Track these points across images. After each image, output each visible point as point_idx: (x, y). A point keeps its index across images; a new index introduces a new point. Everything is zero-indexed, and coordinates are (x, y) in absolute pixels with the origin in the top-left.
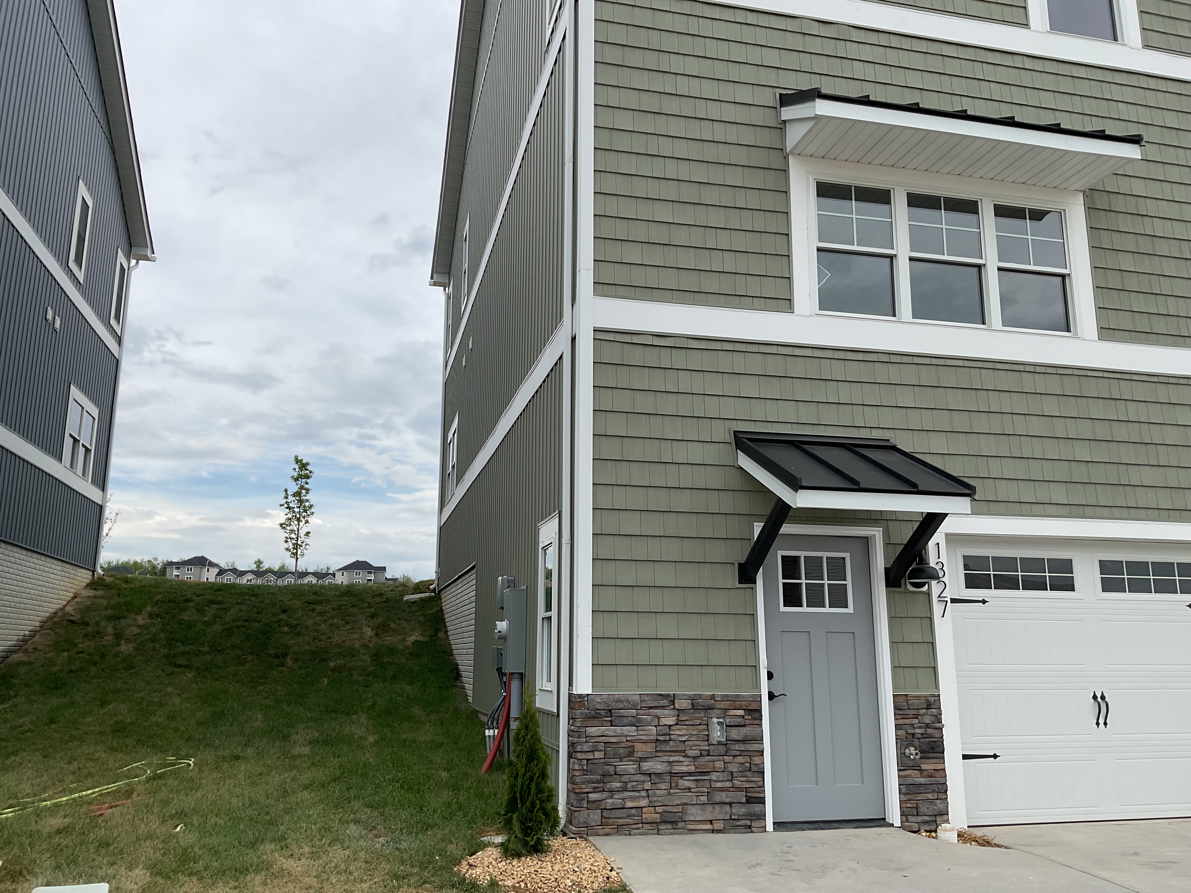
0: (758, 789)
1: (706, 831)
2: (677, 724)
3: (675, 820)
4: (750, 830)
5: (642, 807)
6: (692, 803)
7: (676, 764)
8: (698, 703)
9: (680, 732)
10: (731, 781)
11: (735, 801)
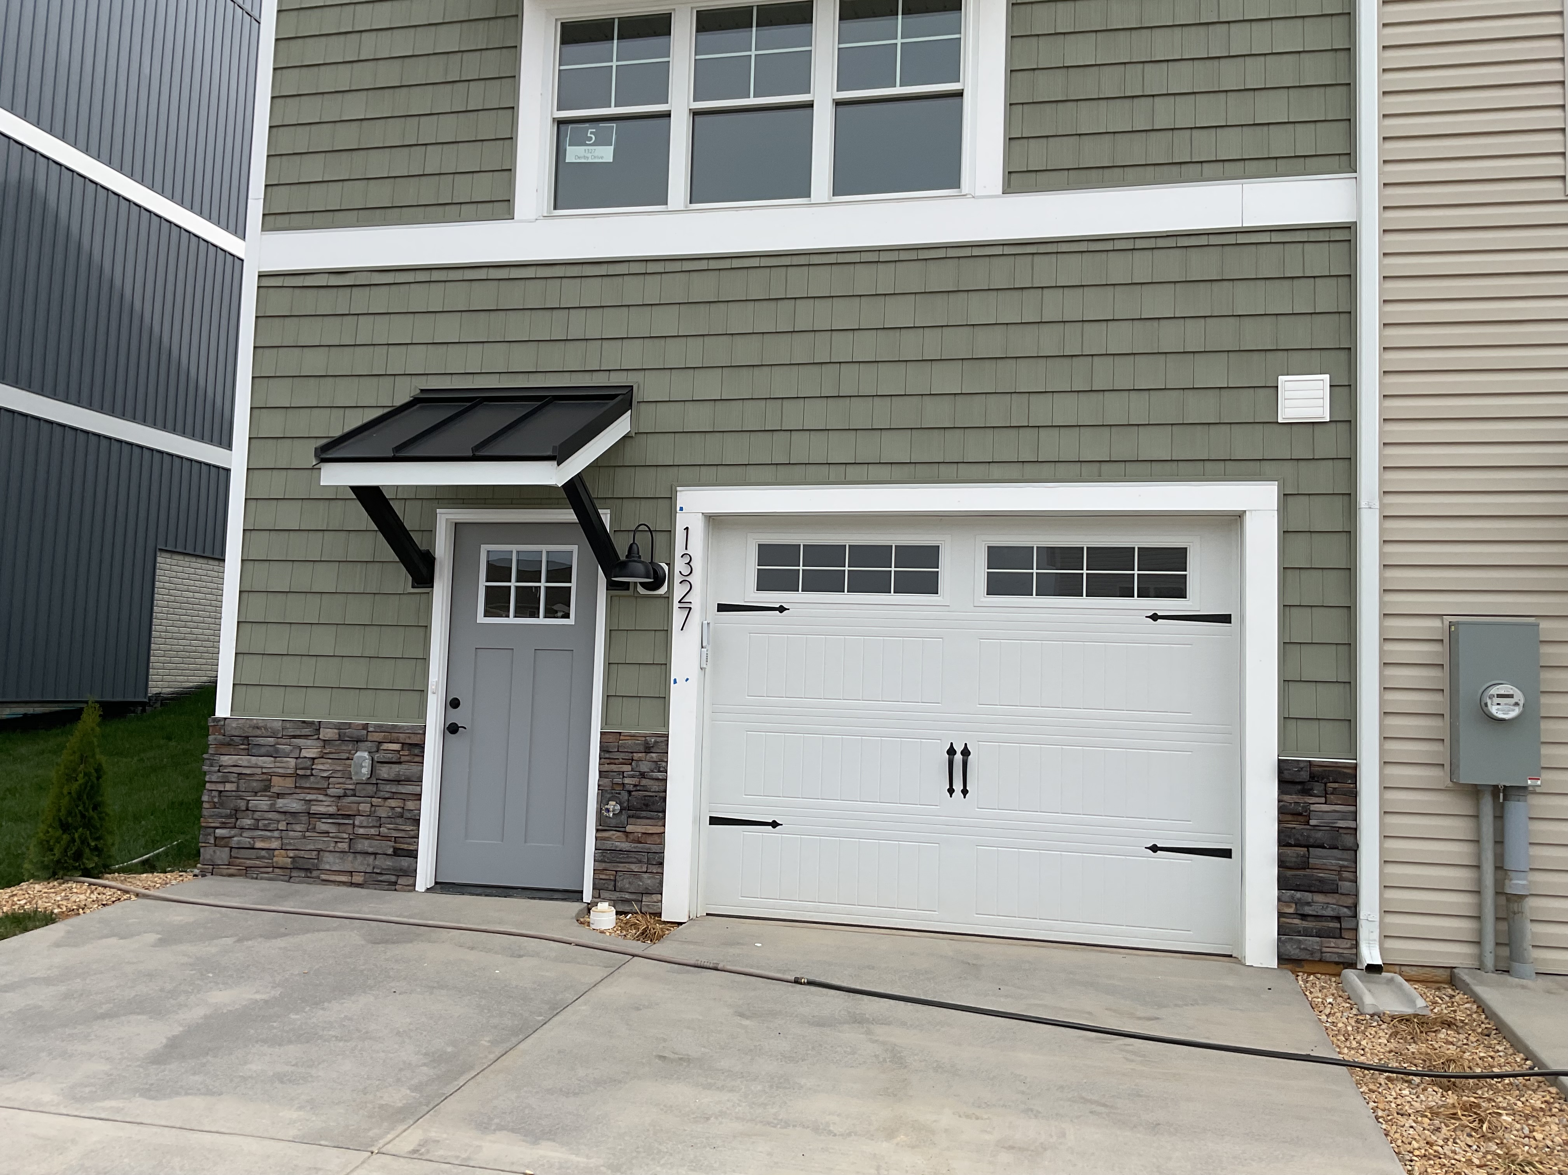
0: (409, 840)
2: (322, 758)
3: (309, 867)
6: (328, 849)
7: (315, 803)
8: (346, 733)
9: (323, 767)
10: (378, 827)
11: (379, 852)
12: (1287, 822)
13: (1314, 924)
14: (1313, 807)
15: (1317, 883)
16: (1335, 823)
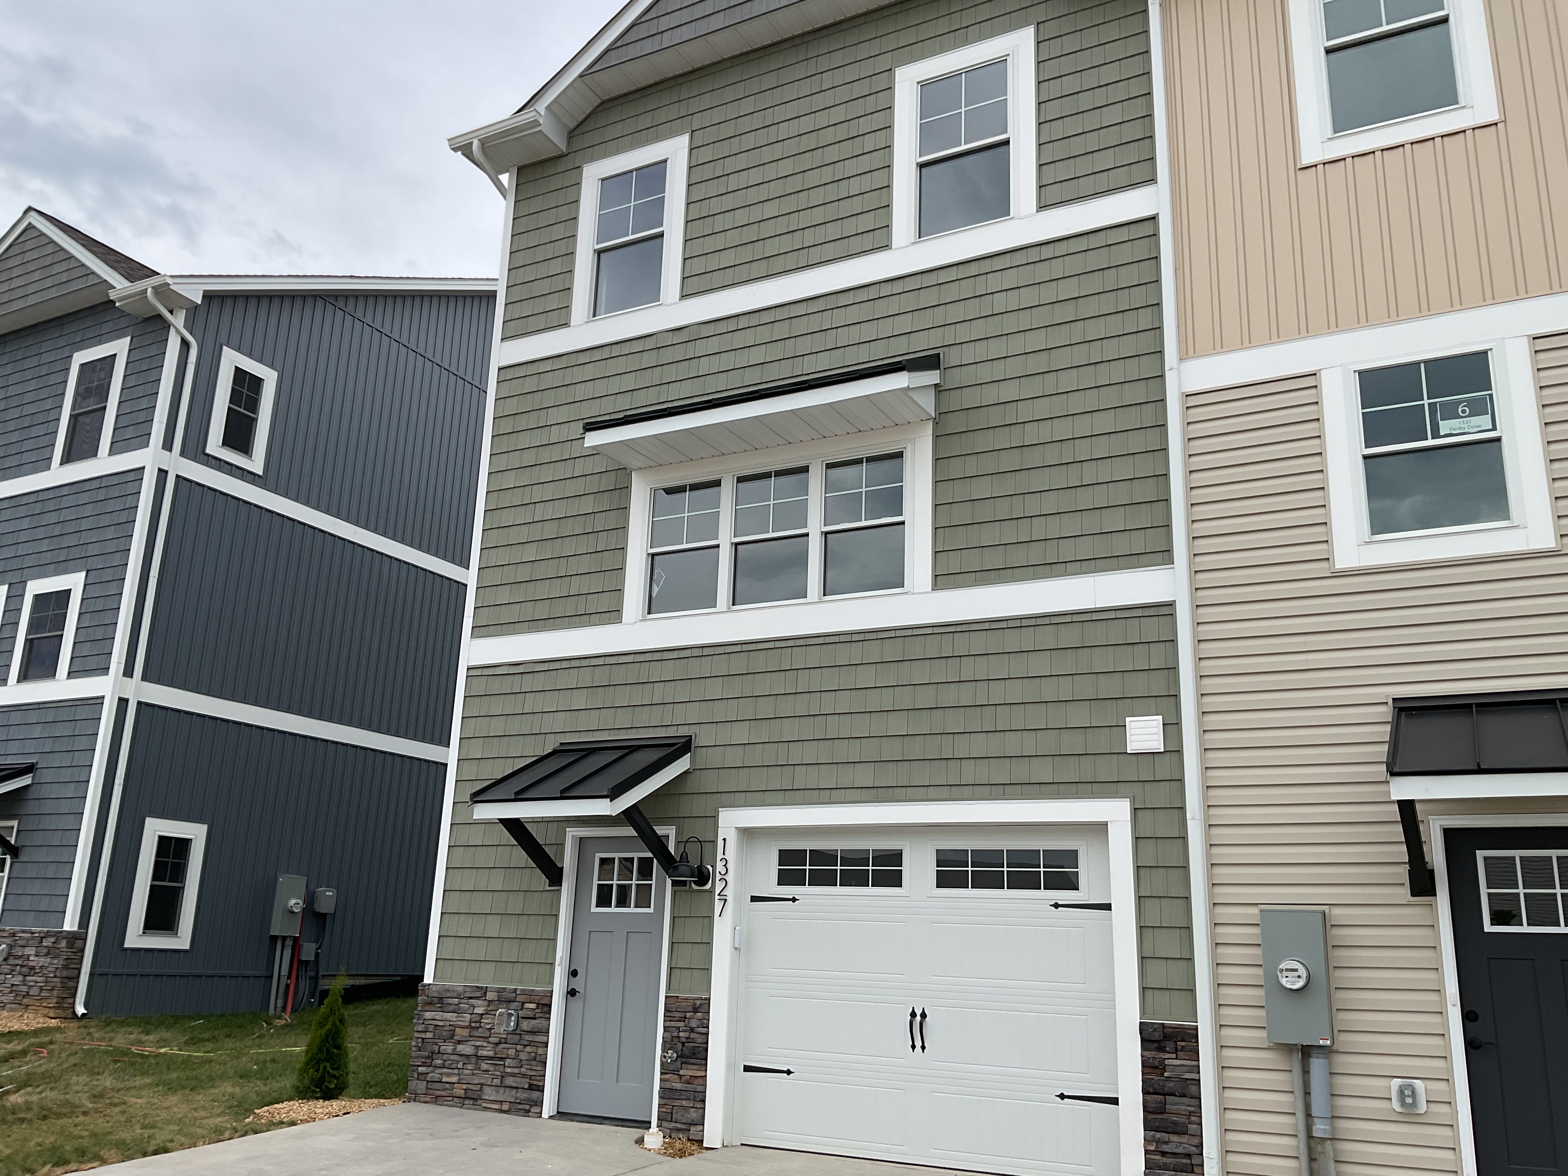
0: (538, 1078)
1: (496, 1110)
2: (486, 1013)
3: (475, 1097)
4: (527, 1114)
5: (454, 1083)
7: (481, 1048)
8: (503, 996)
9: (487, 1021)
11: (520, 1086)
12: (1149, 1074)
13: (1172, 1160)
14: (1167, 1062)
15: (1171, 1125)
16: (1182, 1075)
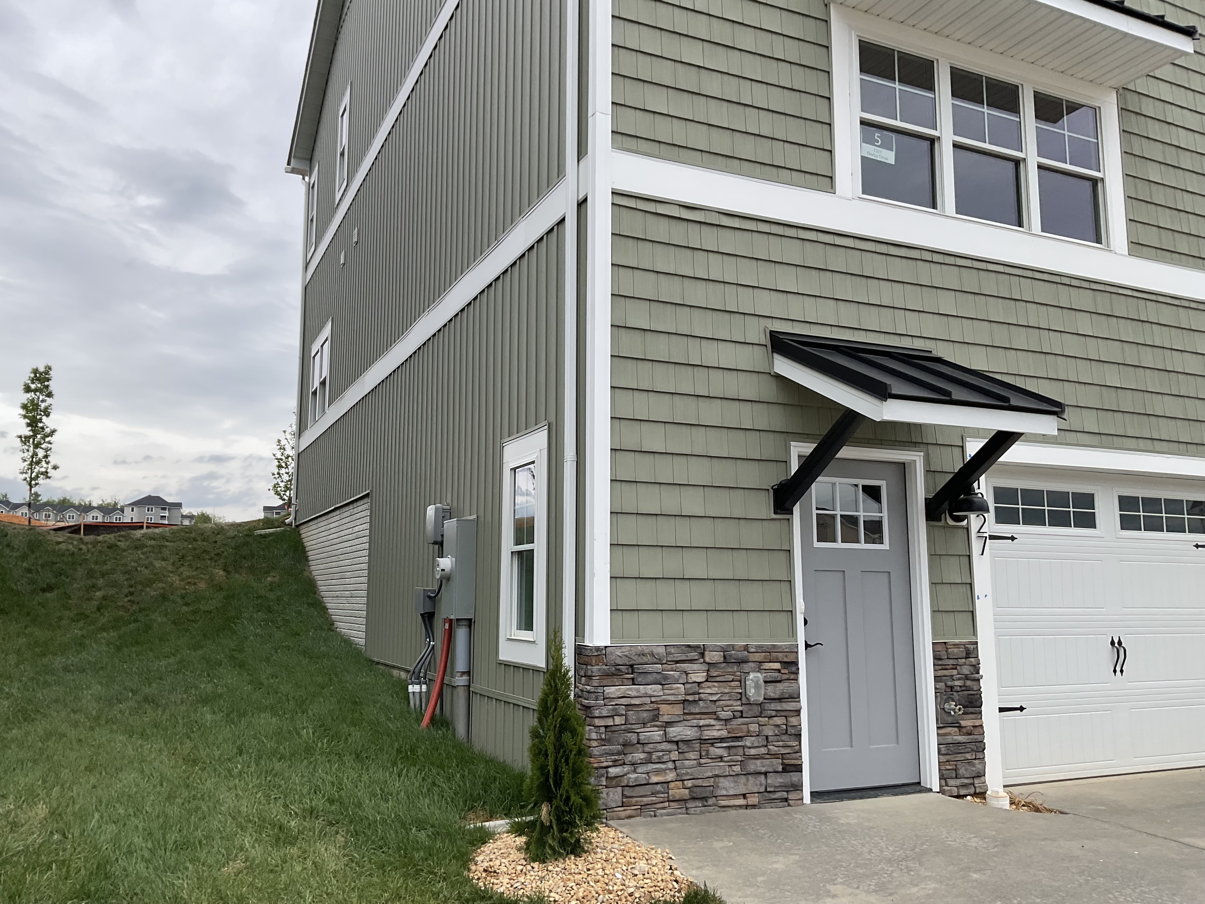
0: (794, 755)
1: (740, 807)
2: (707, 681)
3: (706, 795)
4: (786, 804)
5: (668, 782)
6: (724, 774)
7: (706, 728)
8: (731, 656)
9: (711, 691)
10: (766, 746)
11: (771, 770)
